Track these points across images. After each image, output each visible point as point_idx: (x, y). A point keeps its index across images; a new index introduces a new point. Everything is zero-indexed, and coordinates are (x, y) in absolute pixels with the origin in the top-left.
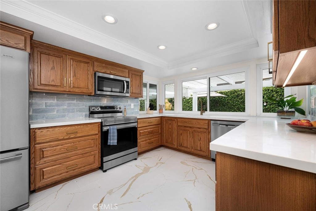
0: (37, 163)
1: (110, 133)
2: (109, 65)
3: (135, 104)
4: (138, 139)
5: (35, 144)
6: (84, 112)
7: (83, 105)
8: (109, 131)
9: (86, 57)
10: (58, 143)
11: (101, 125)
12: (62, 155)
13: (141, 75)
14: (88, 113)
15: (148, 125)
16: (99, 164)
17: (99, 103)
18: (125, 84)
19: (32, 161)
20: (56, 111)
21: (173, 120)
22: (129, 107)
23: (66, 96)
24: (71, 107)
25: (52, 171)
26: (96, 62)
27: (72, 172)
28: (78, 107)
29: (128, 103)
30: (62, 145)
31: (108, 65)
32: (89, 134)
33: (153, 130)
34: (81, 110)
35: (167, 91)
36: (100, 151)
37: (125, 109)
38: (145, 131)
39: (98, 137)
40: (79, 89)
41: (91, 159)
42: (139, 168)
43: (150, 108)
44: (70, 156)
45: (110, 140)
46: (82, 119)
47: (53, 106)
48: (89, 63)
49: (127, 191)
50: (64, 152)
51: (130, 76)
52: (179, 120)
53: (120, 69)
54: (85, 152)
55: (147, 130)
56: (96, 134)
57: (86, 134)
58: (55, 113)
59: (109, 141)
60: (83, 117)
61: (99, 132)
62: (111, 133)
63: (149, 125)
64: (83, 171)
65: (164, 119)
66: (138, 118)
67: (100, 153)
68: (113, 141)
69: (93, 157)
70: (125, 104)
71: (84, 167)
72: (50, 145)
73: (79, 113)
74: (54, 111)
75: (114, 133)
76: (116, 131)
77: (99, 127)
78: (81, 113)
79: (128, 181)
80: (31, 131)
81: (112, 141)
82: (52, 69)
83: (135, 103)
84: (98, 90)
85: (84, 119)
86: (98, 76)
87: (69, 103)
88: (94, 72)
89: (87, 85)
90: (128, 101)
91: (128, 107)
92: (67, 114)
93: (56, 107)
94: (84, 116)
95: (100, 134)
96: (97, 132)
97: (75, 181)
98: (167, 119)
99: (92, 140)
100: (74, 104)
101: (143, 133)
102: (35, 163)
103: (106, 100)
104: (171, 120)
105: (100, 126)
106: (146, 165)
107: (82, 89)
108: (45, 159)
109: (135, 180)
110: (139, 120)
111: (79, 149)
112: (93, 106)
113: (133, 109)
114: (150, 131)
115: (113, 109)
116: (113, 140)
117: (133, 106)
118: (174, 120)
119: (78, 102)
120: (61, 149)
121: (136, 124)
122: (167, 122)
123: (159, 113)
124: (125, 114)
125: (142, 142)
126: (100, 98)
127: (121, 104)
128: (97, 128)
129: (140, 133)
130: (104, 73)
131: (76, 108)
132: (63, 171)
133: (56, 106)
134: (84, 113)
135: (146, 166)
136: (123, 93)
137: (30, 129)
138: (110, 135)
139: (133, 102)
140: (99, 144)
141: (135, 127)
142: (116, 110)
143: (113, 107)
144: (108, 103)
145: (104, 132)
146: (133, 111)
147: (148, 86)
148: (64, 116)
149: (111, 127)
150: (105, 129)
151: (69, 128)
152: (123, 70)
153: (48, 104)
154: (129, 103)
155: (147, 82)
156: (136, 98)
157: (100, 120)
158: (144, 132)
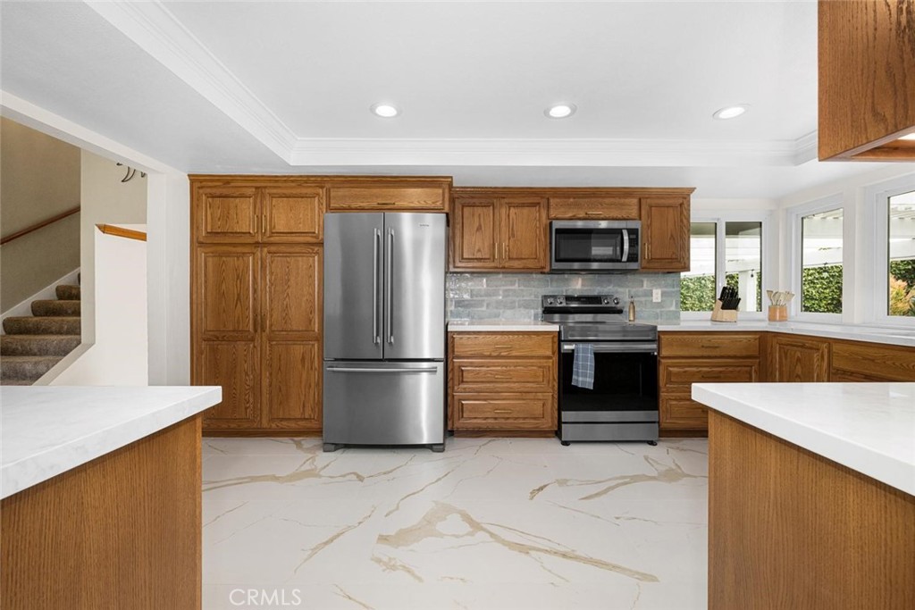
0: (456, 388)
1: (577, 360)
2: (582, 198)
3: (665, 289)
4: (663, 390)
5: (453, 358)
6: (533, 308)
7: (531, 294)
8: (575, 354)
9: (533, 193)
10: (482, 363)
11: (559, 339)
12: (488, 385)
13: (681, 205)
14: (540, 310)
15: (700, 354)
16: (553, 422)
17: (564, 289)
18: (626, 238)
19: (450, 384)
20: (485, 305)
21: (811, 348)
22: (647, 298)
23: (501, 276)
24: (510, 298)
25: (474, 408)
26: (554, 197)
27: (503, 421)
28: (521, 298)
29: (642, 286)
30: (488, 367)
31: (579, 198)
32: (534, 354)
33: (721, 372)
34: (527, 306)
35: (809, 236)
36: (556, 396)
37: (633, 303)
38: (687, 369)
39: (551, 364)
40: (519, 262)
41: (537, 408)
42: (652, 466)
43: (721, 303)
44: (500, 390)
45: (578, 376)
46: (527, 321)
47: (481, 296)
48: (539, 203)
49: (598, 495)
50: (491, 380)
51: (643, 212)
52: (835, 348)
53: (612, 200)
54: (526, 390)
55: (694, 369)
56: (549, 358)
57: (529, 354)
58: (484, 308)
59: (574, 377)
60: (530, 318)
61: (553, 353)
62: (580, 359)
63: (705, 354)
64: (522, 426)
65: (775, 340)
66: (659, 329)
67: (556, 401)
68: (584, 379)
69: (541, 403)
70: (633, 291)
71: (524, 418)
72: (471, 363)
73: (522, 310)
74: (482, 306)
75: (585, 359)
76: (591, 357)
77: (553, 342)
78: (527, 310)
79: (610, 479)
80: (449, 335)
81: (580, 379)
82: (478, 230)
83: (666, 287)
84: (556, 261)
85: (532, 322)
86: (556, 230)
87: (506, 290)
88: (549, 221)
89: (534, 250)
90: (642, 282)
91: (643, 299)
92: (501, 311)
93: (486, 298)
94: (533, 318)
95: (556, 358)
96: (549, 353)
97: (508, 441)
98: (784, 340)
99: (540, 367)
100: (514, 291)
101: (678, 374)
102: (453, 388)
103: (580, 281)
104: (802, 347)
105: (556, 340)
106: (676, 465)
107: (525, 261)
108: (465, 386)
109: (626, 483)
110: (667, 336)
111: (514, 380)
112: (551, 296)
113: (659, 305)
114: (709, 372)
115: (598, 303)
116: (584, 377)
117: (660, 295)
118: (818, 349)
119: (522, 288)
120: (486, 373)
121: (654, 346)
122: (786, 354)
123: (770, 320)
124: (632, 319)
125: (675, 400)
126: (566, 276)
127: (620, 290)
128: (550, 344)
129: (669, 374)
130: (570, 219)
131: (518, 299)
132: (488, 415)
133: (486, 296)
134: (532, 311)
135: (674, 467)
136: (620, 261)
137: (446, 332)
138: (578, 364)
139: (659, 285)
140: (554, 379)
141: (650, 353)
142: (603, 305)
143: (597, 299)
144: (585, 288)
145: (564, 354)
146: (658, 310)
147: (722, 229)
148: (497, 316)
149: (581, 346)
150: (567, 347)
151: (499, 337)
152: (622, 201)
153: (474, 293)
154: (645, 287)
155: (718, 219)
156: (669, 273)
157: (555, 328)
158: (685, 372)
